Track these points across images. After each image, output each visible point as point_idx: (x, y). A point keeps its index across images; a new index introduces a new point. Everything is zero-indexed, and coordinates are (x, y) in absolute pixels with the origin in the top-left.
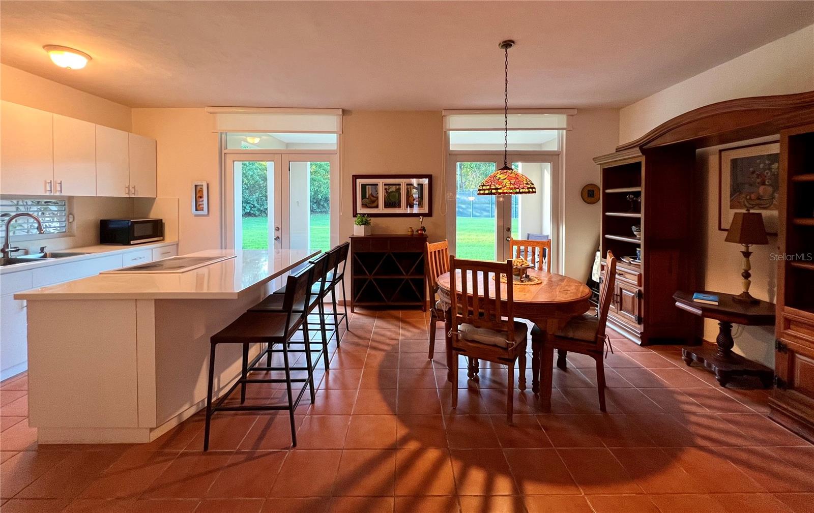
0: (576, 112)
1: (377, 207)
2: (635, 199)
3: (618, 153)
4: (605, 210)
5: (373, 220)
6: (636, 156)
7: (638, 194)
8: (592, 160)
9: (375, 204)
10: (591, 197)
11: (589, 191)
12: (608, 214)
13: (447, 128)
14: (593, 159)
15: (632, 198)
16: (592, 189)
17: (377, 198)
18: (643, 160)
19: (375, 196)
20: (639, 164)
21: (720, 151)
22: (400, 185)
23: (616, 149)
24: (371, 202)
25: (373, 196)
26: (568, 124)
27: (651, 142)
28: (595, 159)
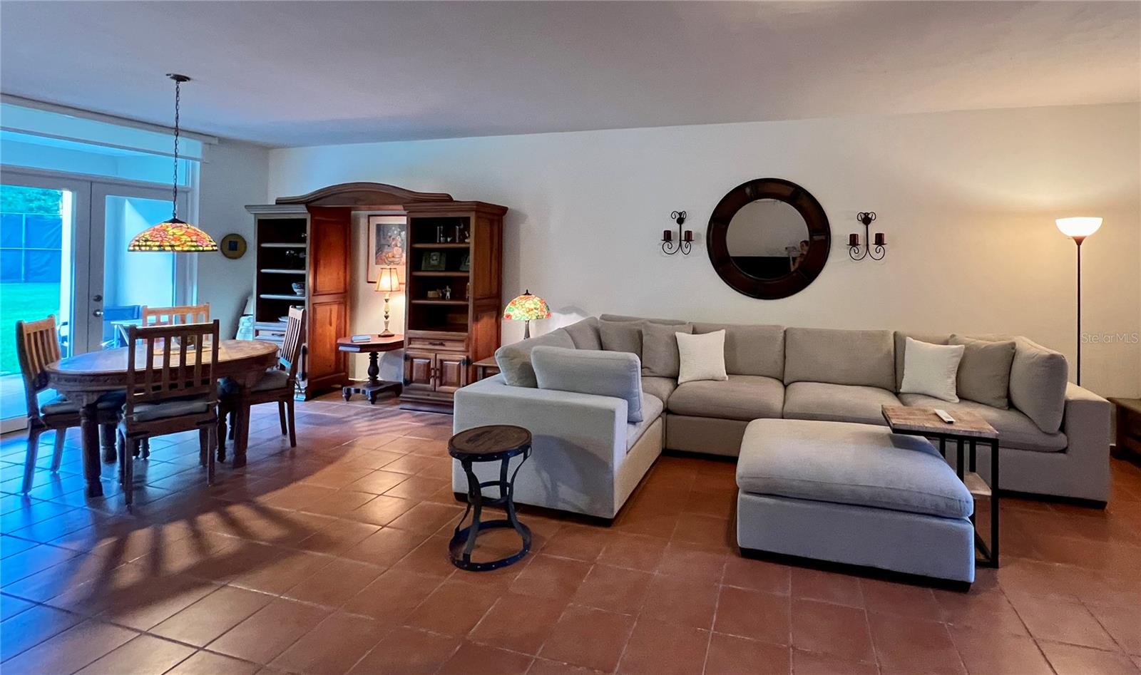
0: (215, 142)
2: (296, 254)
3: (278, 206)
4: (259, 267)
6: (301, 212)
7: (303, 250)
8: (244, 208)
10: (233, 250)
11: (230, 242)
12: (263, 271)
14: (246, 206)
15: (293, 254)
16: (235, 240)
18: (308, 217)
20: (304, 221)
21: (369, 216)
23: (277, 201)
26: (203, 153)
27: (314, 201)
28: (248, 207)
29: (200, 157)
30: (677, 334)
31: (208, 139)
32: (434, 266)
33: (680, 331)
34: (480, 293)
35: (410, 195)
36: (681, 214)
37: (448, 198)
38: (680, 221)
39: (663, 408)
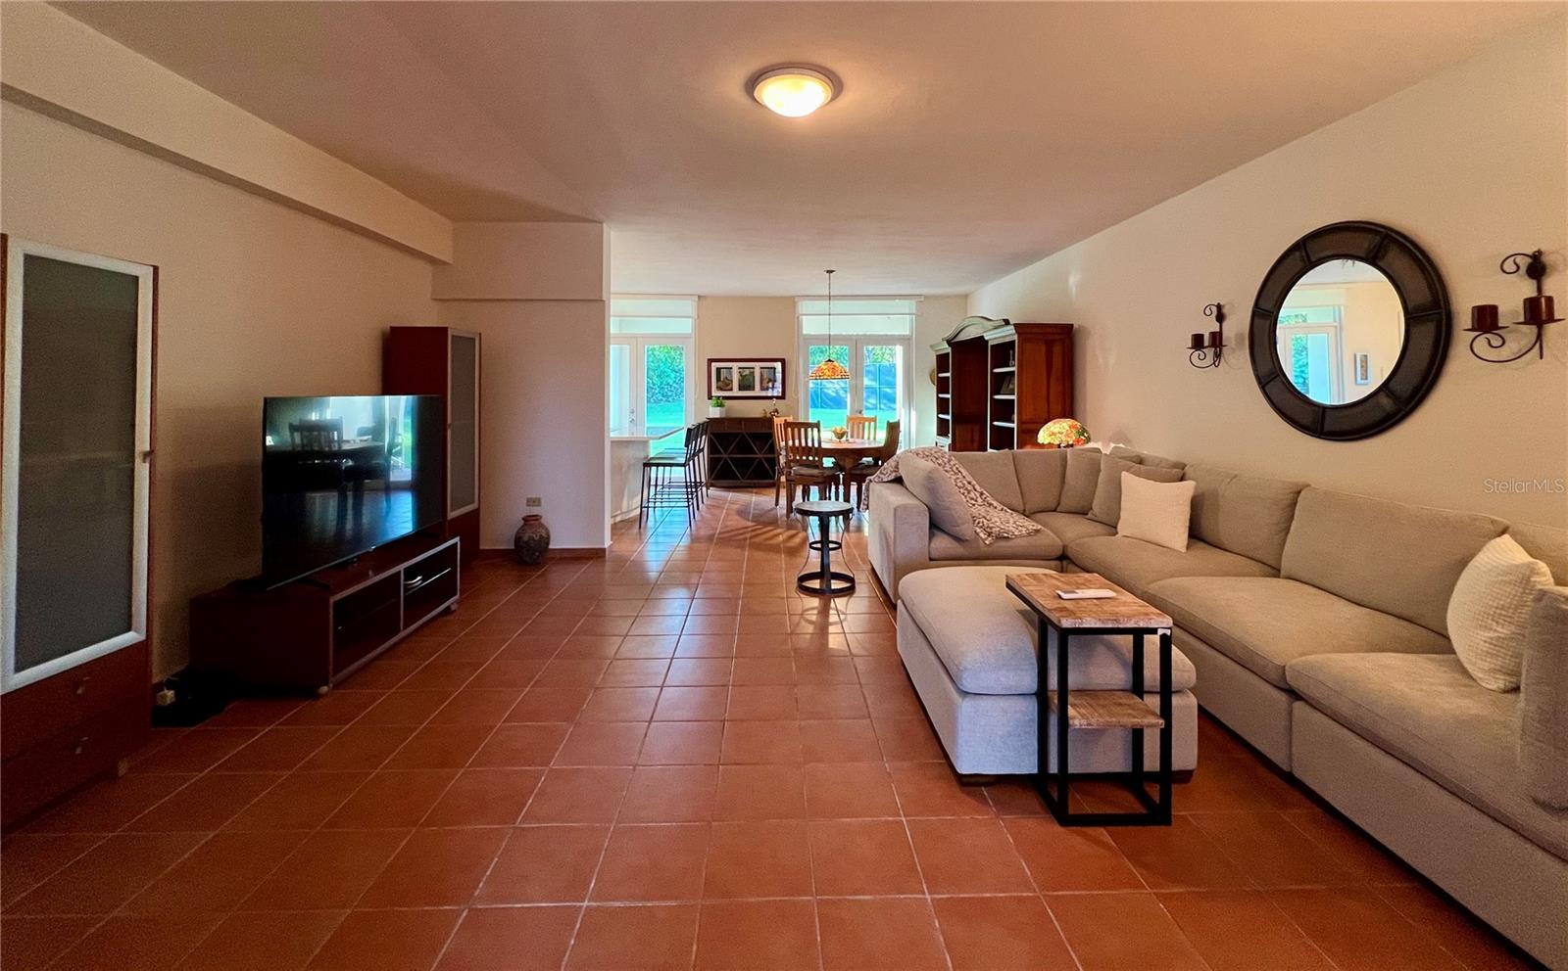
0: (925, 299)
1: (731, 390)
4: (939, 394)
5: (727, 403)
9: (729, 387)
12: (942, 396)
13: (800, 313)
17: (732, 381)
18: (949, 350)
19: (729, 379)
22: (753, 368)
24: (725, 385)
25: (727, 379)
26: (916, 309)
27: (954, 338)
28: (931, 346)
29: (914, 312)
30: (1124, 476)
31: (918, 299)
33: (1128, 471)
34: (1028, 416)
35: (991, 323)
36: (1219, 307)
37: (1007, 322)
38: (1220, 318)
39: (1061, 552)
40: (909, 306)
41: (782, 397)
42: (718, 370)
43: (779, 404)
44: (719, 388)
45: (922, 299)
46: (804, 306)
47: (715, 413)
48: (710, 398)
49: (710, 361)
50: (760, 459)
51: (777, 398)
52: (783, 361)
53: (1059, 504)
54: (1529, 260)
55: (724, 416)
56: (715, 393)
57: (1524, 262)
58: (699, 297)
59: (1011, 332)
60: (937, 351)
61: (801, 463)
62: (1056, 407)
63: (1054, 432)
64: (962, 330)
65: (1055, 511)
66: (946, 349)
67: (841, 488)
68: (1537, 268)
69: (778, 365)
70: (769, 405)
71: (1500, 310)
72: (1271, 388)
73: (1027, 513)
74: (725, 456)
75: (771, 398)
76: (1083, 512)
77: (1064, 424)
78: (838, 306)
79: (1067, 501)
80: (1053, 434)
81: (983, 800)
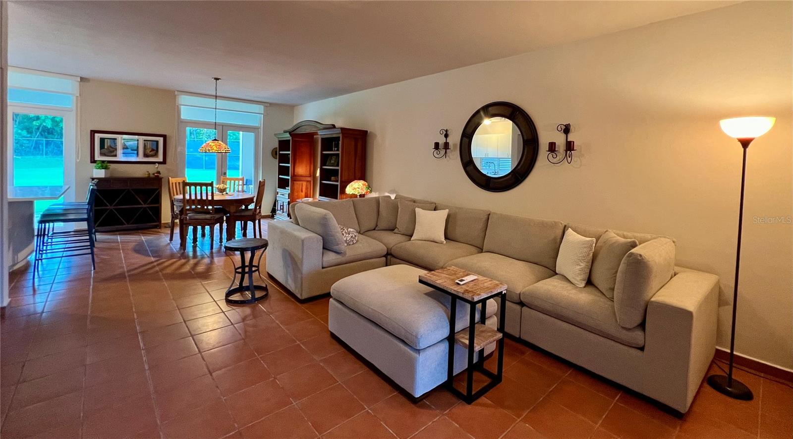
1: (116, 156)
3: (285, 133)
4: (279, 163)
5: (112, 166)
6: (289, 136)
9: (114, 154)
11: (275, 151)
13: (180, 103)
17: (117, 149)
18: (291, 139)
19: (114, 147)
22: (137, 140)
24: (109, 152)
25: (111, 147)
27: (294, 131)
28: (275, 135)
29: (263, 112)
30: (417, 210)
31: (266, 105)
32: (333, 163)
33: (418, 208)
34: (345, 178)
35: (322, 126)
36: (447, 131)
37: (334, 126)
38: (446, 136)
39: (386, 252)
40: (260, 108)
41: (164, 162)
42: (102, 141)
43: (161, 168)
44: (102, 154)
45: (269, 105)
46: (183, 99)
47: (101, 173)
48: (93, 161)
49: (93, 133)
50: (145, 208)
51: (159, 163)
52: (164, 137)
53: (377, 226)
54: (565, 127)
55: (108, 176)
56: (98, 157)
57: (563, 127)
58: (82, 79)
59: (338, 132)
60: (278, 138)
61: (195, 211)
62: (358, 174)
63: (355, 188)
64: (298, 128)
65: (374, 229)
66: (287, 136)
67: (225, 225)
68: (567, 130)
69: (161, 140)
70: (152, 169)
71: (557, 144)
72: (468, 168)
73: (362, 232)
74: (112, 207)
75: (154, 163)
76: (392, 229)
77: (360, 183)
78: (221, 103)
79: (383, 224)
80: (355, 189)
81: (428, 407)
